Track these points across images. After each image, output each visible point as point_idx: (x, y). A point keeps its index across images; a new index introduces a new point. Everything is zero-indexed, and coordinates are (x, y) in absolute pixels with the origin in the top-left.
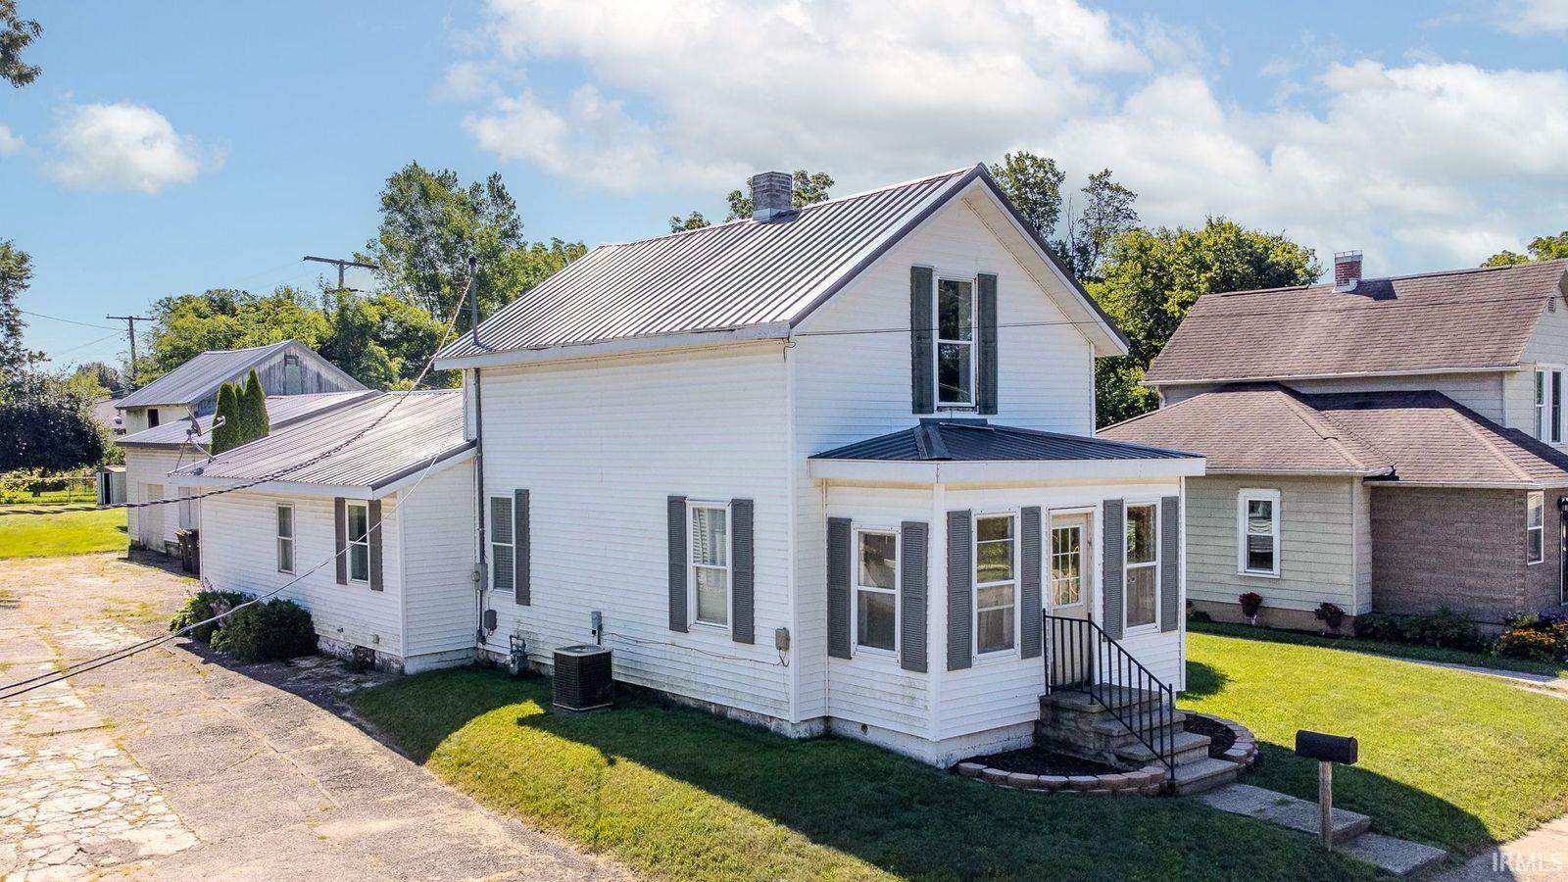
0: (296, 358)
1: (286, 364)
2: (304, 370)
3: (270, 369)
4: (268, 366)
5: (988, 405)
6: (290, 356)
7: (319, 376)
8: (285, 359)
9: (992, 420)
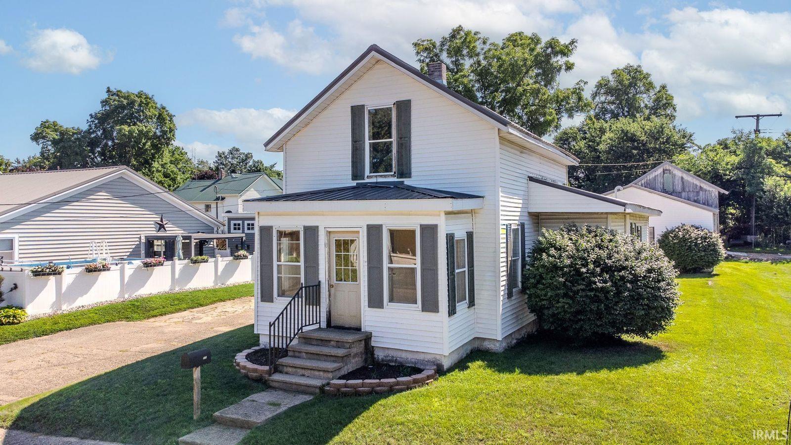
0: (670, 170)
1: (664, 174)
2: (674, 176)
3: (655, 177)
4: (654, 176)
5: (404, 172)
6: (666, 170)
7: (682, 178)
8: (664, 172)
9: (407, 182)
